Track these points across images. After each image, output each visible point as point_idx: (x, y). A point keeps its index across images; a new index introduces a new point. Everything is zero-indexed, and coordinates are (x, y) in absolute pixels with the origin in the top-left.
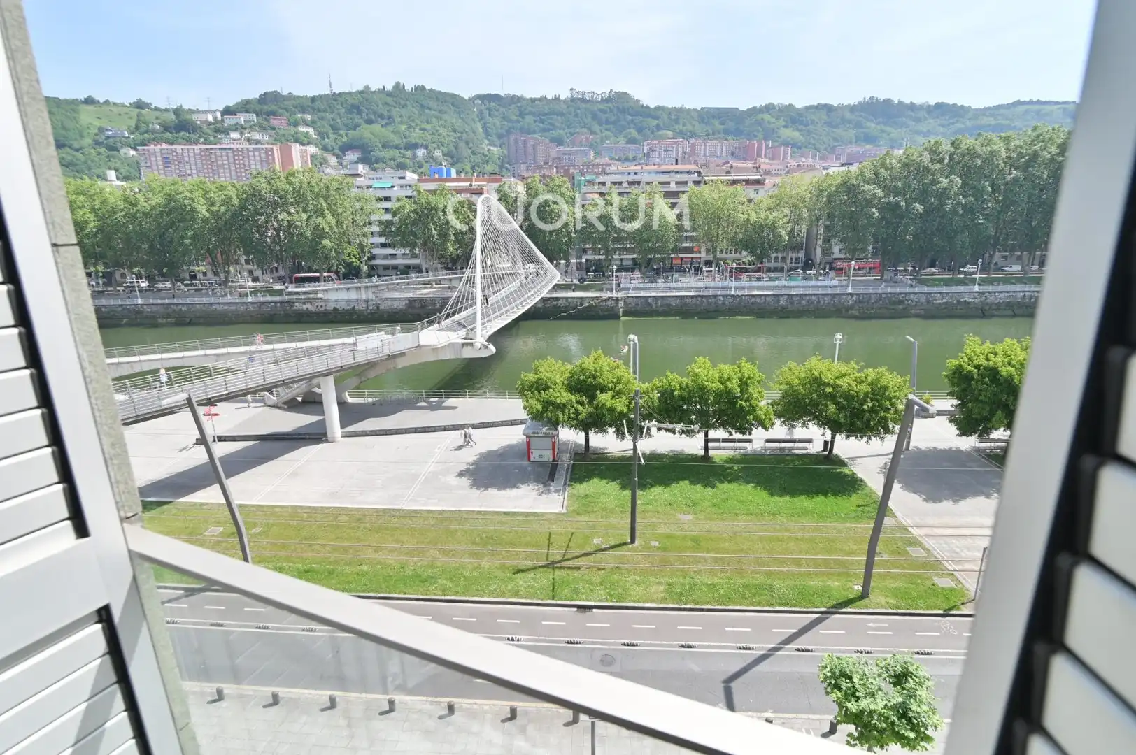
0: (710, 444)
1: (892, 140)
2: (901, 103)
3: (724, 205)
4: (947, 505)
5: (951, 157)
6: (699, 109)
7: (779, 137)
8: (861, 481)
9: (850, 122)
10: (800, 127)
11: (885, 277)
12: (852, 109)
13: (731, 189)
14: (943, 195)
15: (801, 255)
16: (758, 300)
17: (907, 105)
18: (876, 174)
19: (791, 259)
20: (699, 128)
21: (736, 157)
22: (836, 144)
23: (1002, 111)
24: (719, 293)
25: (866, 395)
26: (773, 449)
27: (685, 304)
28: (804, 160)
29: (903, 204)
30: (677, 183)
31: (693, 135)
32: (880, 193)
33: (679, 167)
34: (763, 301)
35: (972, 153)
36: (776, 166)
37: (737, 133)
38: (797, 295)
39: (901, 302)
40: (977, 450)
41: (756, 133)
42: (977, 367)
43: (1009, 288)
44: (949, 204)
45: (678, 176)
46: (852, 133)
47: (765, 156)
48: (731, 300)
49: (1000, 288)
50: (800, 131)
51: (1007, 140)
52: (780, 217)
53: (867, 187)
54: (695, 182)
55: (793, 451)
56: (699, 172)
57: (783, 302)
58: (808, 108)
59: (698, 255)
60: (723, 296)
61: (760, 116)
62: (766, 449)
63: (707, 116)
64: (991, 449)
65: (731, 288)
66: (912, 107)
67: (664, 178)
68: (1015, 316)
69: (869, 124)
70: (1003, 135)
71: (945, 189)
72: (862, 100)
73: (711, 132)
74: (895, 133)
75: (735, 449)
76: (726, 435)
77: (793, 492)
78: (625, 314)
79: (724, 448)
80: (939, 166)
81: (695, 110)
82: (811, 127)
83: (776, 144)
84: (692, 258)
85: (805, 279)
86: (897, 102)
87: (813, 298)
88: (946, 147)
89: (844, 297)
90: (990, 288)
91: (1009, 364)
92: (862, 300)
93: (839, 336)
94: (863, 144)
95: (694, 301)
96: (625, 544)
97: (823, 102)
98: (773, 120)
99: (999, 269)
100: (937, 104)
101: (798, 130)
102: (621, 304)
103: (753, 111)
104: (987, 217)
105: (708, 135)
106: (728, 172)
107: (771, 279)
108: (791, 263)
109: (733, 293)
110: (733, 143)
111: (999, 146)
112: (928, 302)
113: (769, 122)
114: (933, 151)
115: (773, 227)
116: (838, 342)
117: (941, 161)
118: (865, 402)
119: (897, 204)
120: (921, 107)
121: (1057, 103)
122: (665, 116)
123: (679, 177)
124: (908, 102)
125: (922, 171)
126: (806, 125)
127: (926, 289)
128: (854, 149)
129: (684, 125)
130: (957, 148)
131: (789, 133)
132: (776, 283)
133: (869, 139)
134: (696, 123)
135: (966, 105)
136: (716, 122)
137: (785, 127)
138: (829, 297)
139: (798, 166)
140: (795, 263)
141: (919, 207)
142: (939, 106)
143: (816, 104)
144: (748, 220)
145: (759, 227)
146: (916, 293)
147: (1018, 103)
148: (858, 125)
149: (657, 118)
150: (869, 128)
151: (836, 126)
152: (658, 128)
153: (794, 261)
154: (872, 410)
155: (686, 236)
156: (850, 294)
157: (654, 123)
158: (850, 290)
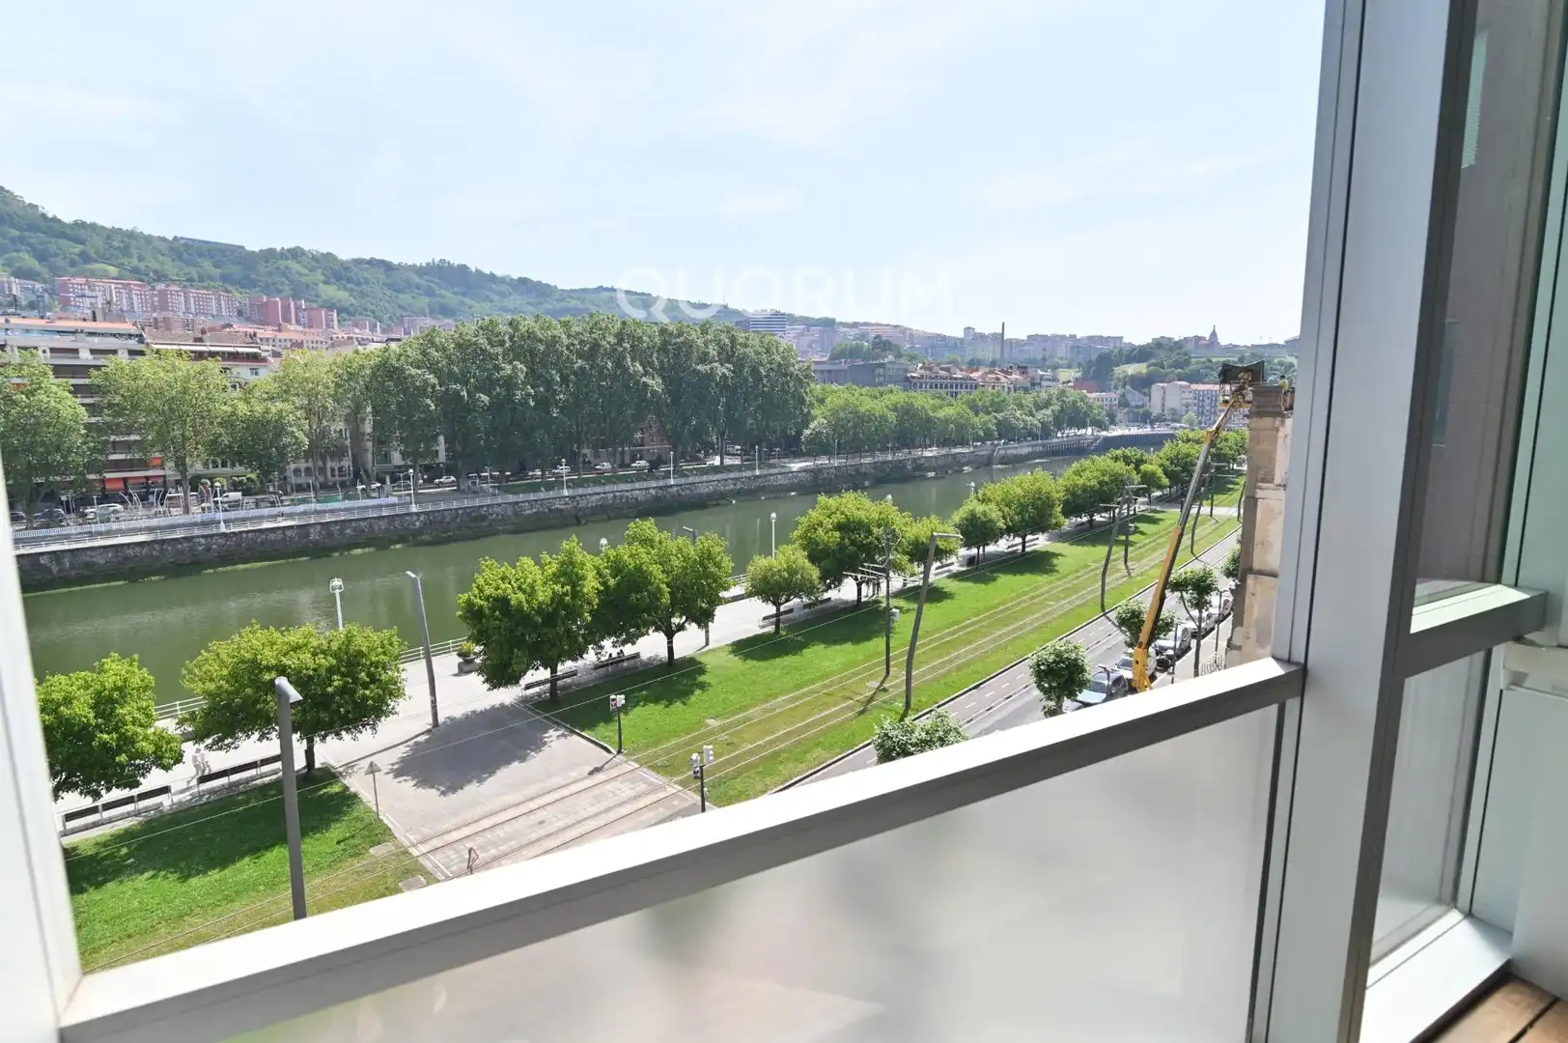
5: (511, 338)
6: (170, 238)
7: (318, 296)
9: (418, 287)
10: (349, 286)
11: (462, 487)
12: (420, 271)
13: (196, 366)
14: (509, 383)
16: (272, 536)
18: (424, 355)
19: (333, 470)
20: (170, 267)
21: (248, 320)
23: (589, 296)
24: (196, 533)
28: (357, 331)
29: (464, 393)
30: (93, 352)
31: (161, 277)
32: (433, 379)
33: (99, 325)
34: (281, 536)
35: (531, 335)
36: (309, 336)
37: (247, 283)
38: (336, 522)
39: (483, 518)
41: (281, 287)
43: (598, 489)
44: (518, 395)
45: (98, 340)
46: (424, 302)
47: (298, 322)
48: (219, 541)
49: (590, 490)
50: (351, 290)
51: (565, 324)
52: (290, 408)
54: (131, 352)
56: (141, 339)
57: (314, 535)
58: (358, 262)
59: (160, 472)
60: (202, 536)
61: (282, 264)
63: (186, 251)
65: (219, 522)
67: (103, 344)
69: (443, 292)
71: (510, 377)
72: (430, 260)
73: (195, 275)
80: (499, 350)
81: (164, 239)
82: (364, 287)
83: (313, 306)
84: (147, 478)
85: (347, 497)
87: (362, 524)
88: (503, 327)
89: (407, 518)
90: (581, 491)
92: (433, 520)
94: (440, 316)
98: (306, 271)
99: (591, 469)
100: (520, 278)
101: (345, 289)
104: (562, 410)
105: (190, 280)
106: (198, 341)
107: (293, 503)
108: (333, 476)
109: (223, 529)
110: (240, 297)
111: (560, 332)
112: (516, 514)
113: (300, 274)
114: (490, 331)
115: (279, 424)
117: (501, 343)
119: (457, 394)
120: (502, 280)
122: (100, 243)
124: (487, 271)
125: (480, 354)
126: (359, 284)
127: (511, 498)
128: (426, 322)
129: (141, 259)
130: (516, 329)
131: (331, 292)
132: (302, 508)
133: (446, 311)
134: (168, 260)
135: (553, 284)
136: (207, 265)
137: (326, 283)
138: (386, 520)
139: (348, 338)
140: (340, 476)
141: (485, 398)
142: (523, 281)
143: (368, 258)
144: (234, 413)
146: (499, 505)
147: (600, 289)
148: (430, 293)
149: (78, 241)
150: (443, 297)
151: (400, 291)
152: (85, 258)
153: (337, 473)
156: (415, 513)
157: (79, 248)
158: (414, 509)
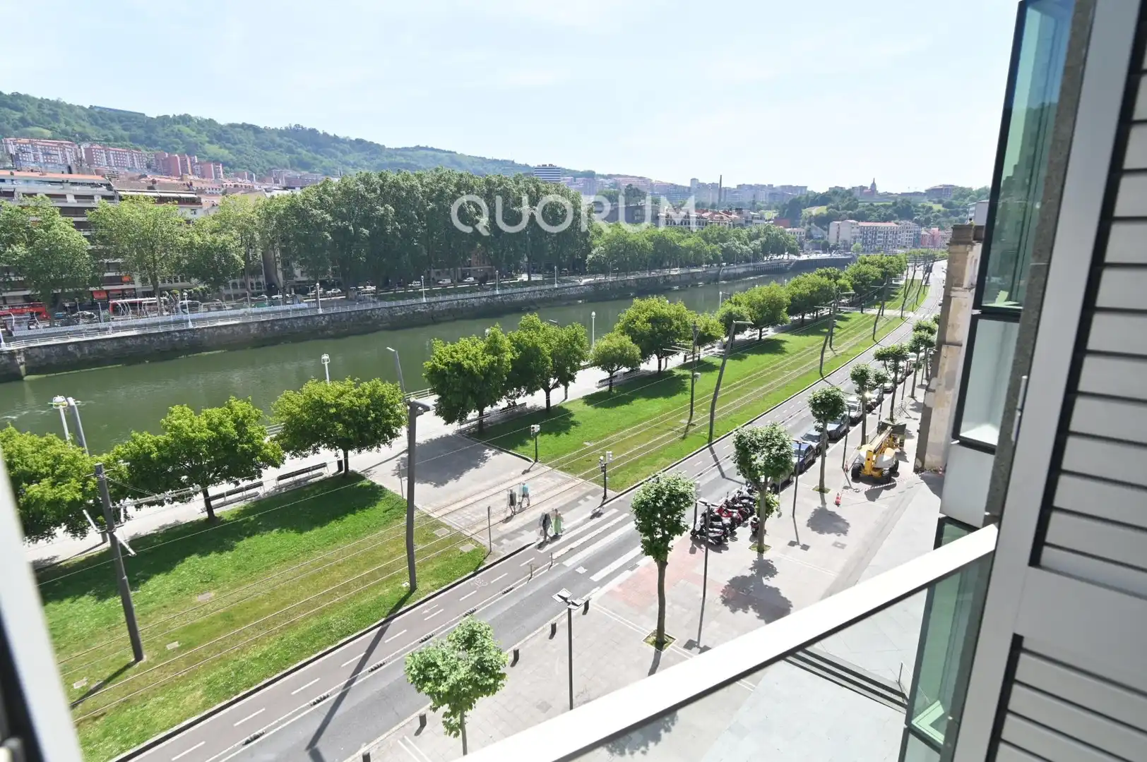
0: (213, 503)
1: (324, 168)
2: (325, 134)
3: (155, 225)
4: (452, 484)
5: (382, 187)
6: (87, 107)
7: (205, 153)
8: (381, 487)
9: (280, 146)
10: (228, 145)
11: (350, 296)
12: (281, 133)
13: (161, 208)
14: (382, 220)
15: (262, 279)
16: (224, 331)
17: (331, 137)
18: (321, 199)
19: (252, 284)
20: (90, 130)
21: (155, 171)
22: (272, 167)
23: (410, 153)
24: (172, 329)
25: (367, 406)
26: (286, 486)
27: (127, 347)
28: (240, 180)
29: (351, 228)
30: (76, 197)
31: (84, 138)
32: (328, 217)
33: (75, 177)
34: (231, 331)
35: (395, 185)
36: (206, 184)
37: (151, 143)
38: (268, 321)
39: (369, 318)
40: (460, 432)
41: (175, 146)
42: (447, 364)
43: (447, 297)
44: (389, 229)
45: (78, 188)
46: (286, 158)
47: (193, 173)
48: (190, 335)
49: (441, 298)
50: (229, 149)
51: (419, 176)
52: (230, 239)
53: (315, 212)
54: (104, 197)
55: (309, 481)
56: (109, 187)
57: (253, 330)
58: (233, 126)
59: (131, 286)
60: (178, 331)
61: (176, 127)
62: (280, 487)
63: (100, 117)
64: (469, 428)
65: (187, 321)
66: (336, 138)
67: (56, 190)
68: (455, 320)
69: (299, 150)
70: (417, 172)
71: (383, 215)
72: (287, 125)
73: (111, 137)
74: (327, 162)
75: (245, 498)
76: (232, 487)
77: (321, 521)
78: (30, 371)
79: (231, 502)
80: (373, 195)
81: (82, 108)
82: (239, 146)
83: (203, 160)
84: (123, 290)
85: (272, 304)
86: (321, 133)
87: (286, 323)
88: (375, 179)
89: (317, 318)
90: (434, 299)
91: (467, 358)
92: (334, 319)
93: (326, 357)
94: (299, 169)
95: (139, 341)
96: (129, 666)
97: (249, 122)
98: (194, 134)
99: (437, 283)
100: (356, 140)
101: (226, 148)
102: (20, 359)
103: (164, 120)
104: (420, 241)
105: (107, 140)
106: (151, 188)
107: (234, 307)
108: (252, 289)
109: (191, 326)
110: (146, 154)
111: (416, 182)
112: (391, 315)
113: (188, 135)
114: (366, 181)
115: (223, 250)
116: (326, 363)
117: (374, 191)
118: (368, 414)
119: (346, 228)
120: (344, 141)
121: (444, 151)
122: (33, 110)
123: (79, 190)
124: (332, 134)
125: (360, 199)
126: (235, 144)
127: (387, 304)
128: (291, 173)
129: (67, 123)
130: (385, 180)
131: (214, 149)
132: (242, 311)
133: (304, 165)
134: (87, 124)
135: (381, 144)
136: (117, 127)
137: (211, 142)
138: (302, 320)
139: (235, 186)
140: (257, 288)
141: (366, 232)
142: (359, 142)
143: (241, 123)
144: (191, 243)
145: (207, 252)
146: (379, 309)
147: (418, 148)
148: (290, 151)
149: (17, 109)
150: (299, 154)
151: (267, 149)
152: (25, 122)
153: (255, 286)
154: (376, 420)
155: (108, 263)
156: (321, 315)
157: (18, 115)
158: (321, 311)
